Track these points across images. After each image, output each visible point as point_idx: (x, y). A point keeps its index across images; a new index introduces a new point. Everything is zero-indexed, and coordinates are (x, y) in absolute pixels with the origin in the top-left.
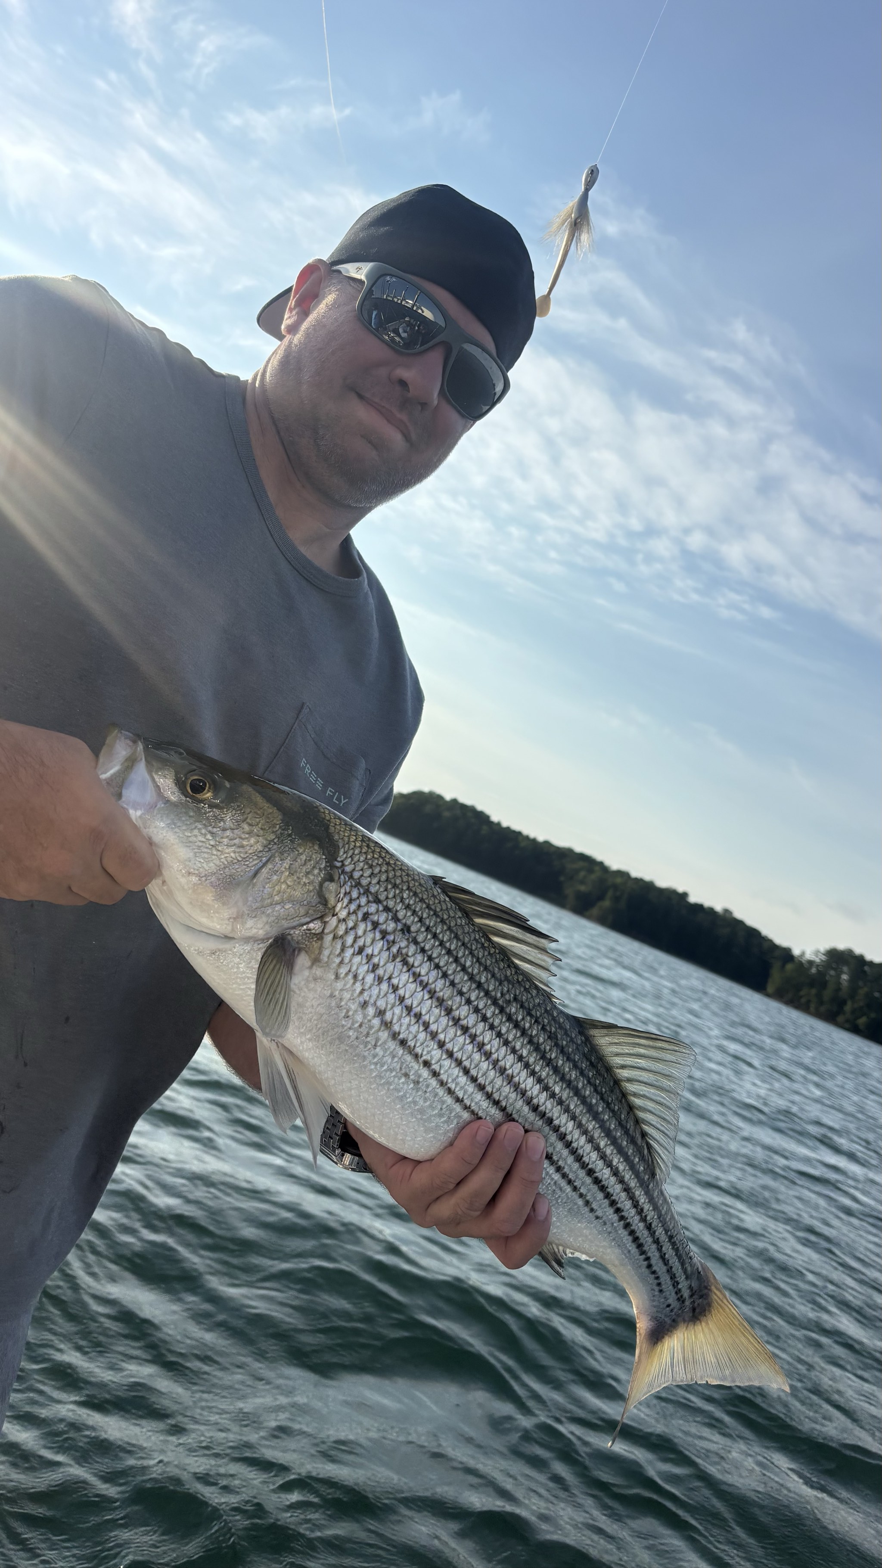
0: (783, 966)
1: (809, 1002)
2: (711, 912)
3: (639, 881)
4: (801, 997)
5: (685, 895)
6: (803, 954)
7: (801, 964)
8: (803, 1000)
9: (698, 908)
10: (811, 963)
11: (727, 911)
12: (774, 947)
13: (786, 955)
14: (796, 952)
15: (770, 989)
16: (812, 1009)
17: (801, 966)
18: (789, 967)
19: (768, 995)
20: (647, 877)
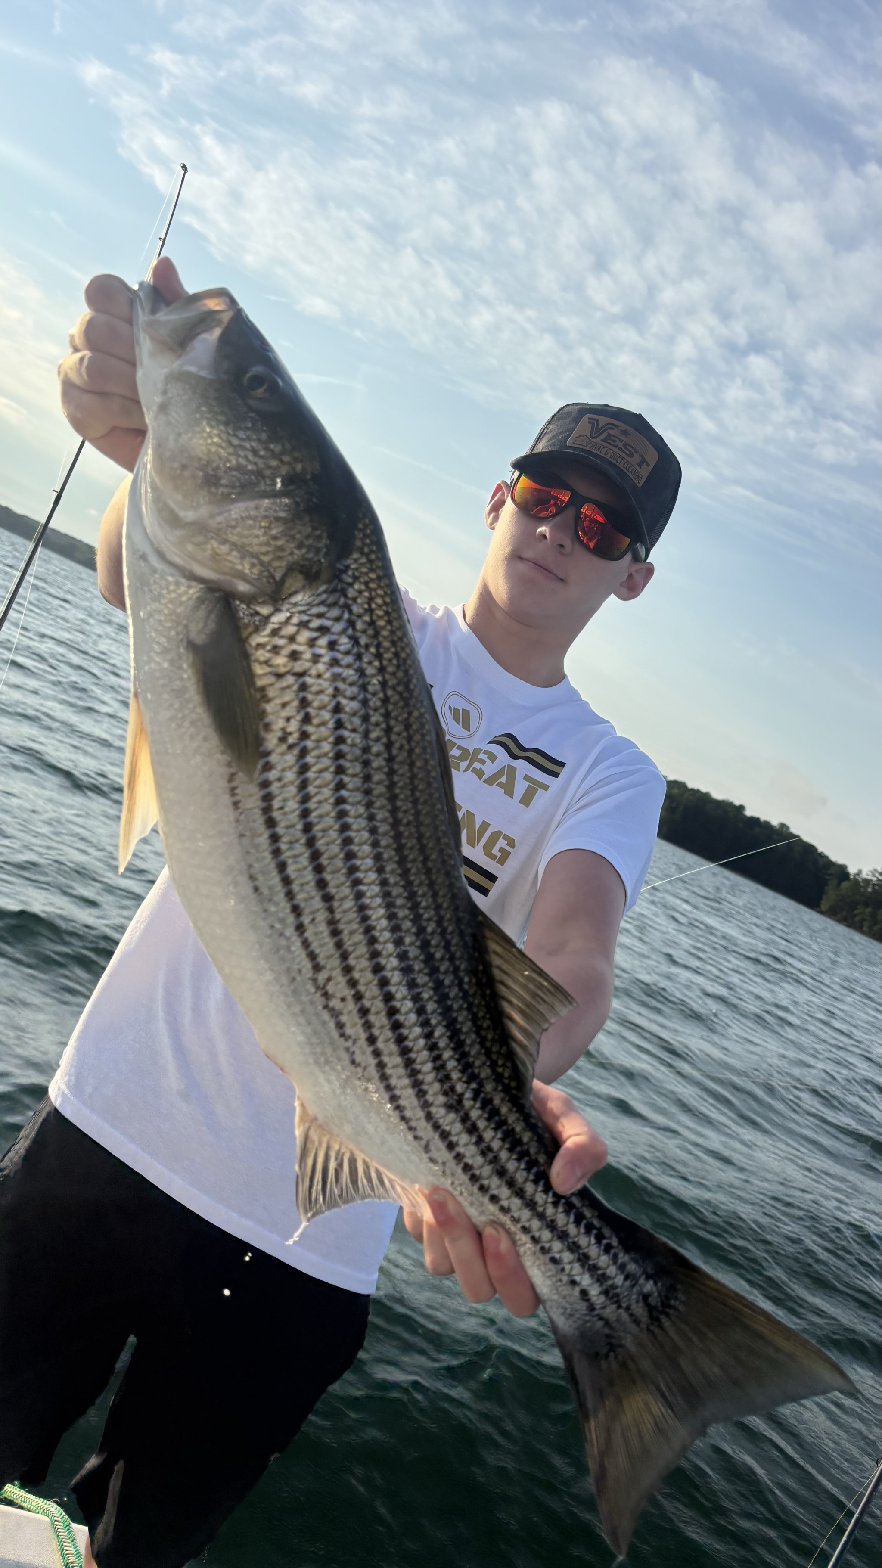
0: (839, 884)
1: (863, 920)
2: (767, 825)
3: (697, 792)
4: (855, 916)
5: (741, 808)
6: (860, 872)
7: (856, 881)
8: (857, 919)
9: (755, 821)
10: (867, 881)
11: (783, 825)
12: (829, 864)
13: (842, 872)
14: (852, 870)
15: (824, 906)
16: (865, 929)
17: (858, 885)
18: (845, 884)
19: (821, 912)
20: (704, 789)
